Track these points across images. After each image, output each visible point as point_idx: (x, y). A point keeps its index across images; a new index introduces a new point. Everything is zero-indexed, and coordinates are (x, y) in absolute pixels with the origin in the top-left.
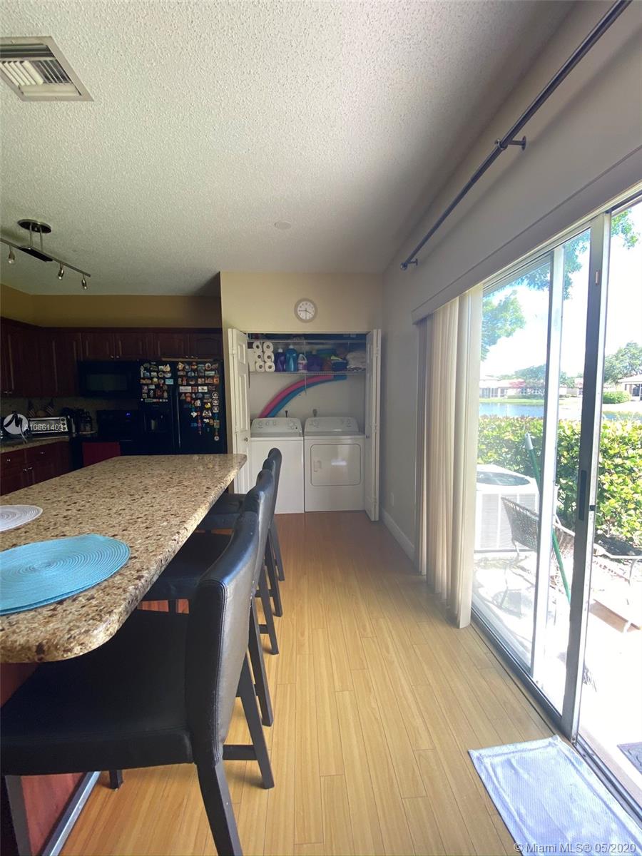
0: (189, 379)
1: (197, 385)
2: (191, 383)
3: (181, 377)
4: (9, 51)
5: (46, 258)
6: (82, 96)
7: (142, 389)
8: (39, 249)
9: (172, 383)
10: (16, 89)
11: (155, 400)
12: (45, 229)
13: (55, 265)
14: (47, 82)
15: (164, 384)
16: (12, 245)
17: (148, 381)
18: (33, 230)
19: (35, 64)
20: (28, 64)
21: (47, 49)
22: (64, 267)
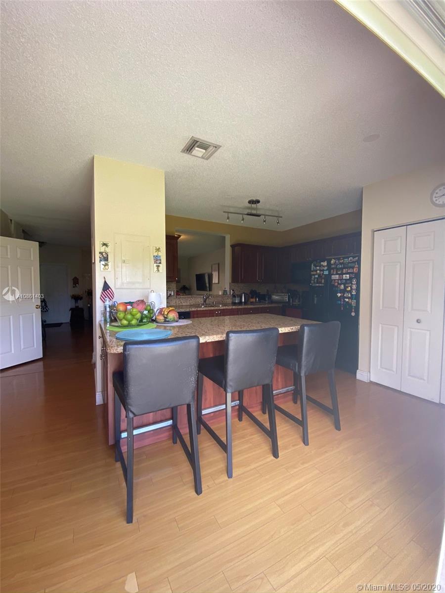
0: (337, 269)
1: (343, 274)
2: (339, 273)
3: (333, 269)
4: (189, 149)
5: (259, 216)
6: (217, 147)
7: (311, 278)
8: (254, 212)
9: (327, 273)
10: (202, 157)
11: (317, 285)
12: (258, 202)
13: (262, 217)
14: (206, 150)
15: (323, 274)
16: (243, 214)
17: (314, 273)
18: (253, 203)
19: (198, 147)
20: (197, 148)
21: (195, 140)
22: (266, 217)
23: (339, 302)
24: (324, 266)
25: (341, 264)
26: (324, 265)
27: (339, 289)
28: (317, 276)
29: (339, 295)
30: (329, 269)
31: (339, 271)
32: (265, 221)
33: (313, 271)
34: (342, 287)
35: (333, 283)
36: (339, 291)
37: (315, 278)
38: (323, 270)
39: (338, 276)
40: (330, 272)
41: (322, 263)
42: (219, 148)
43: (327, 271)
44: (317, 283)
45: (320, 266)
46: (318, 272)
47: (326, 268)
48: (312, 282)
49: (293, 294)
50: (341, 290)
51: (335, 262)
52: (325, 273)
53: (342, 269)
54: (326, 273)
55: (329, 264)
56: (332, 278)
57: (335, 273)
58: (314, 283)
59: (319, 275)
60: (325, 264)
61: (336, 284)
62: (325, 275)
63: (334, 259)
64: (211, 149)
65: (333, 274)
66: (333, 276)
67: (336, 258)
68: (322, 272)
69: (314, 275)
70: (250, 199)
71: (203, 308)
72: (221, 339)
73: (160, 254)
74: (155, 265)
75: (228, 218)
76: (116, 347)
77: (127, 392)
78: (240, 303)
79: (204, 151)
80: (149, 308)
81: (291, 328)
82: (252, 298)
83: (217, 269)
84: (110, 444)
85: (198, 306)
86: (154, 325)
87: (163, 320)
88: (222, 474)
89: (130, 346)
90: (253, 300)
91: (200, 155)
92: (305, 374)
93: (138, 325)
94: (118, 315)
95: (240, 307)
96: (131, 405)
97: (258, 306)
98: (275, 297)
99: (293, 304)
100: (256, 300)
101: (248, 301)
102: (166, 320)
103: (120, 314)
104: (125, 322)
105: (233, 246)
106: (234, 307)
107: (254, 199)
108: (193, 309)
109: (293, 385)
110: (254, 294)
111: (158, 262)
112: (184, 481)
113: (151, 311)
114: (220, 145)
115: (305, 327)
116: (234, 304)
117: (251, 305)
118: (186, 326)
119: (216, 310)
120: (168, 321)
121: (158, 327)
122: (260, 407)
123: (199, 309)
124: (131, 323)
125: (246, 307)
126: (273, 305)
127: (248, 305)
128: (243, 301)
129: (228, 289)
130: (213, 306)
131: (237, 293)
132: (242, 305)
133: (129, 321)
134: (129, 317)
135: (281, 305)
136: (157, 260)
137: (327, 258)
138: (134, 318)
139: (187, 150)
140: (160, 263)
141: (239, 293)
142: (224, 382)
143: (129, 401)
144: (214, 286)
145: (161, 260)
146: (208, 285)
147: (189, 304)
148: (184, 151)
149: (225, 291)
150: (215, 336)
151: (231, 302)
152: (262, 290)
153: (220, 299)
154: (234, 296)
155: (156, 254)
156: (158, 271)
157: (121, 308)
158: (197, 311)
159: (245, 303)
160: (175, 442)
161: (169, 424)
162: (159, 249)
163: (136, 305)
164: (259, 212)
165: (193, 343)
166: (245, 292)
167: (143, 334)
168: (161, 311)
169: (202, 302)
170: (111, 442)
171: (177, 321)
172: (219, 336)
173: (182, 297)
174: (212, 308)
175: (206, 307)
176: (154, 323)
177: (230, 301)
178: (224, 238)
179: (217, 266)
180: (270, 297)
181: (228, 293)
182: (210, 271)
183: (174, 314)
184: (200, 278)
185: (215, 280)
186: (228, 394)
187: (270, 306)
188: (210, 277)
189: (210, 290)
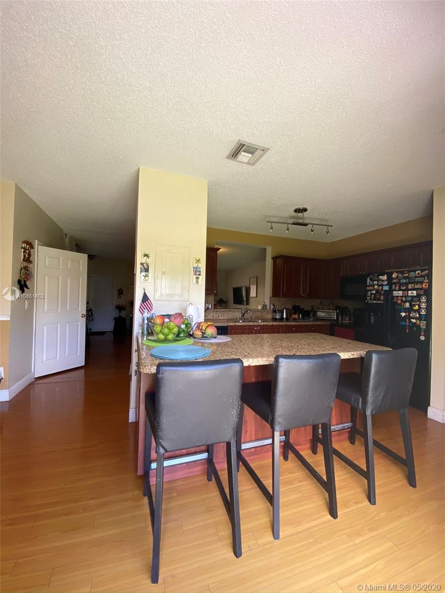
0: (401, 284)
1: (408, 290)
2: (402, 288)
3: (395, 284)
4: (235, 154)
5: (306, 225)
6: (264, 150)
7: (367, 293)
8: (301, 221)
9: (388, 289)
10: (248, 163)
11: (375, 302)
12: (305, 210)
13: (310, 227)
14: (252, 153)
15: (382, 289)
16: (288, 224)
17: (371, 288)
18: (299, 212)
19: (244, 151)
20: (243, 153)
21: (241, 144)
22: (314, 226)
23: (404, 323)
24: (383, 281)
25: (405, 278)
26: (383, 279)
27: (403, 308)
28: (374, 292)
29: (403, 314)
30: (390, 283)
31: (403, 286)
32: (312, 231)
33: (369, 286)
34: (407, 305)
35: (395, 300)
36: (403, 310)
37: (372, 294)
38: (382, 285)
39: (401, 292)
40: (390, 288)
41: (380, 277)
42: (267, 152)
43: (388, 287)
44: (374, 300)
45: (378, 281)
46: (376, 287)
47: (386, 283)
48: (368, 298)
49: (342, 311)
50: (406, 309)
51: (398, 276)
52: (384, 289)
53: (407, 284)
54: (386, 288)
55: (390, 279)
56: (394, 295)
57: (397, 288)
58: (371, 299)
59: (377, 291)
60: (385, 278)
61: (399, 302)
62: (384, 290)
63: (397, 272)
64: (258, 153)
65: (395, 290)
66: (394, 292)
67: (399, 272)
68: (381, 288)
69: (371, 290)
70: (296, 208)
71: (241, 323)
72: (267, 363)
73: (200, 265)
74: (195, 276)
75: (272, 228)
76: (149, 367)
77: (158, 423)
78: (282, 319)
79: (250, 155)
80: (186, 322)
81: (352, 353)
82: (295, 313)
83: (256, 283)
84: (138, 474)
85: (236, 321)
86: (190, 341)
87: (201, 336)
88: (266, 532)
89: (164, 368)
90: (296, 316)
91: (246, 160)
92: (372, 413)
93: (175, 341)
94: (155, 328)
95: (281, 323)
96: (162, 439)
97: (301, 323)
98: (321, 314)
99: (342, 323)
100: (299, 317)
101: (290, 317)
102: (204, 336)
103: (157, 328)
104: (162, 337)
105: (274, 259)
106: (275, 323)
107: (301, 207)
108: (231, 324)
109: (350, 421)
110: (296, 309)
111: (198, 273)
112: (220, 534)
113: (189, 325)
114: (269, 148)
115: (373, 355)
116: (275, 319)
117: (294, 321)
118: (225, 344)
119: (256, 326)
120: (206, 337)
121: (195, 343)
122: (309, 445)
123: (237, 324)
124: (167, 337)
125: (289, 323)
126: (319, 323)
127: (290, 321)
128: (285, 317)
129: (267, 303)
130: (252, 322)
131: (277, 308)
132: (283, 321)
133: (166, 335)
134: (166, 331)
135: (329, 323)
136: (197, 271)
137: (386, 271)
138: (171, 332)
139: (232, 156)
140: (200, 275)
141: (280, 309)
142: (270, 417)
143: (160, 433)
144: (251, 300)
145: (200, 272)
146: (245, 299)
147: (226, 318)
148: (229, 157)
149: (264, 306)
150: (260, 359)
151: (271, 318)
152: (306, 305)
153: (259, 314)
154: (274, 311)
155: (196, 265)
156: (197, 282)
157: (158, 321)
158: (235, 326)
159: (287, 319)
160: (209, 480)
161: (204, 458)
162: (199, 260)
163: (174, 319)
164: (306, 221)
165: (236, 367)
166: (288, 307)
167: (179, 351)
168: (199, 326)
169: (240, 317)
170: (140, 472)
171: (215, 338)
172: (265, 359)
173: (219, 310)
174: (251, 324)
175: (244, 322)
176: (191, 338)
177: (270, 316)
178: (265, 249)
179: (256, 278)
180: (315, 314)
181: (268, 308)
182: (247, 284)
183: (212, 330)
184: (237, 292)
185: (253, 293)
186: (275, 432)
187: (315, 323)
188: (248, 290)
189: (248, 304)
